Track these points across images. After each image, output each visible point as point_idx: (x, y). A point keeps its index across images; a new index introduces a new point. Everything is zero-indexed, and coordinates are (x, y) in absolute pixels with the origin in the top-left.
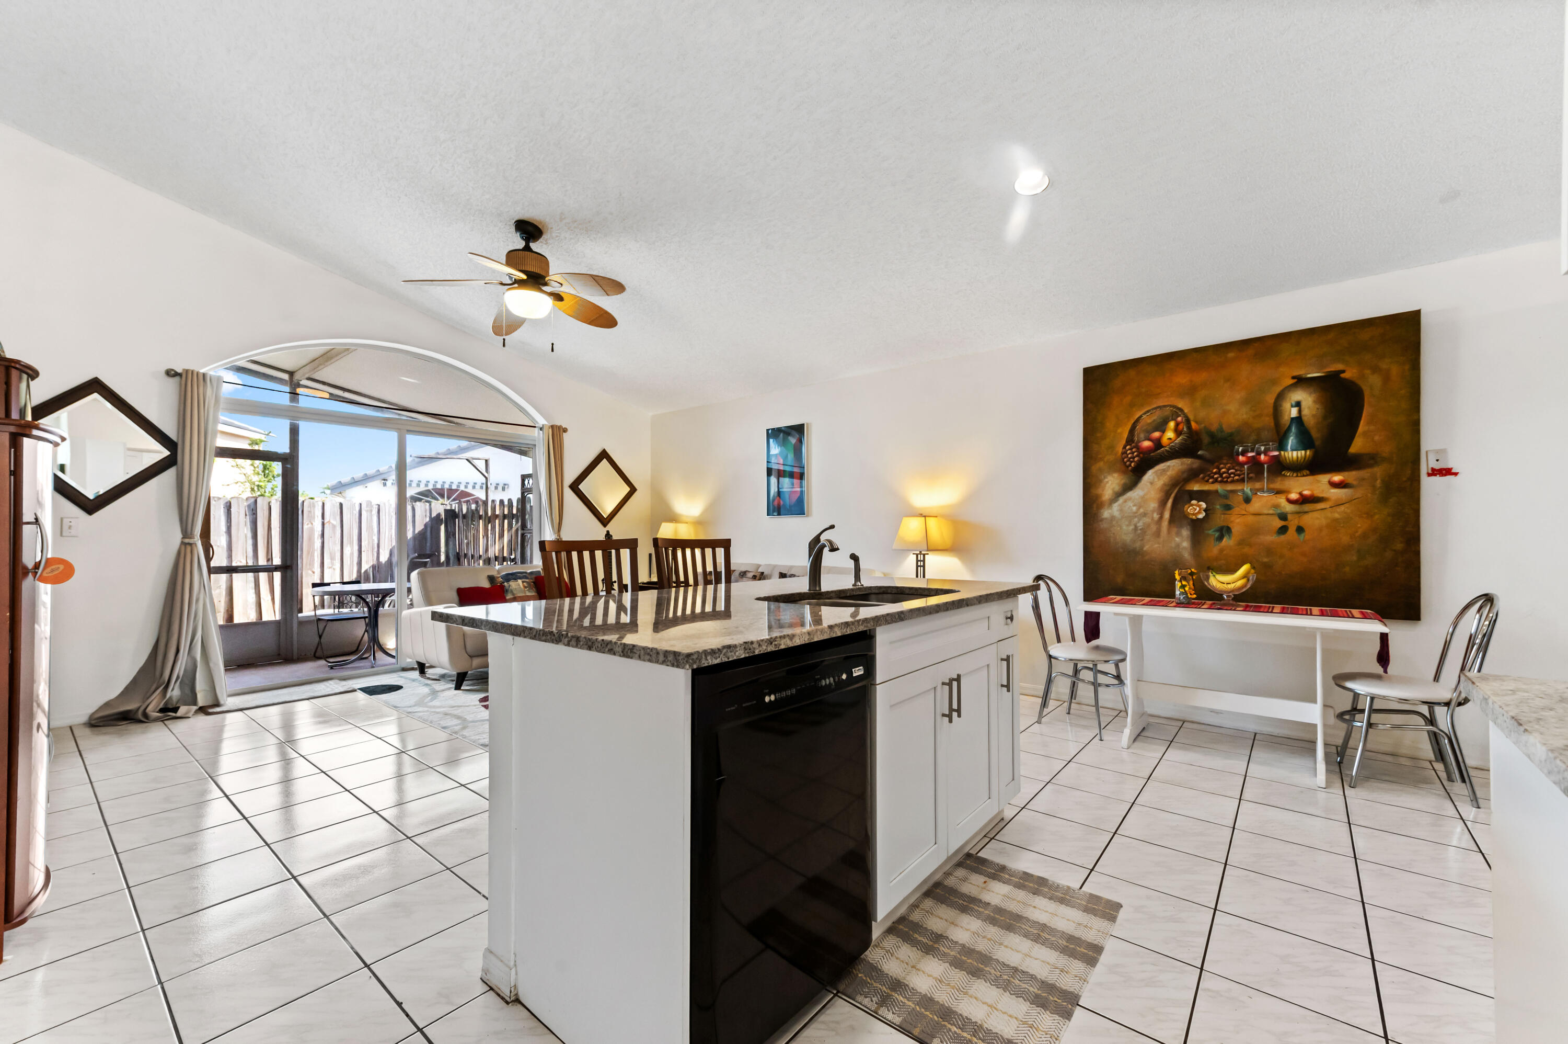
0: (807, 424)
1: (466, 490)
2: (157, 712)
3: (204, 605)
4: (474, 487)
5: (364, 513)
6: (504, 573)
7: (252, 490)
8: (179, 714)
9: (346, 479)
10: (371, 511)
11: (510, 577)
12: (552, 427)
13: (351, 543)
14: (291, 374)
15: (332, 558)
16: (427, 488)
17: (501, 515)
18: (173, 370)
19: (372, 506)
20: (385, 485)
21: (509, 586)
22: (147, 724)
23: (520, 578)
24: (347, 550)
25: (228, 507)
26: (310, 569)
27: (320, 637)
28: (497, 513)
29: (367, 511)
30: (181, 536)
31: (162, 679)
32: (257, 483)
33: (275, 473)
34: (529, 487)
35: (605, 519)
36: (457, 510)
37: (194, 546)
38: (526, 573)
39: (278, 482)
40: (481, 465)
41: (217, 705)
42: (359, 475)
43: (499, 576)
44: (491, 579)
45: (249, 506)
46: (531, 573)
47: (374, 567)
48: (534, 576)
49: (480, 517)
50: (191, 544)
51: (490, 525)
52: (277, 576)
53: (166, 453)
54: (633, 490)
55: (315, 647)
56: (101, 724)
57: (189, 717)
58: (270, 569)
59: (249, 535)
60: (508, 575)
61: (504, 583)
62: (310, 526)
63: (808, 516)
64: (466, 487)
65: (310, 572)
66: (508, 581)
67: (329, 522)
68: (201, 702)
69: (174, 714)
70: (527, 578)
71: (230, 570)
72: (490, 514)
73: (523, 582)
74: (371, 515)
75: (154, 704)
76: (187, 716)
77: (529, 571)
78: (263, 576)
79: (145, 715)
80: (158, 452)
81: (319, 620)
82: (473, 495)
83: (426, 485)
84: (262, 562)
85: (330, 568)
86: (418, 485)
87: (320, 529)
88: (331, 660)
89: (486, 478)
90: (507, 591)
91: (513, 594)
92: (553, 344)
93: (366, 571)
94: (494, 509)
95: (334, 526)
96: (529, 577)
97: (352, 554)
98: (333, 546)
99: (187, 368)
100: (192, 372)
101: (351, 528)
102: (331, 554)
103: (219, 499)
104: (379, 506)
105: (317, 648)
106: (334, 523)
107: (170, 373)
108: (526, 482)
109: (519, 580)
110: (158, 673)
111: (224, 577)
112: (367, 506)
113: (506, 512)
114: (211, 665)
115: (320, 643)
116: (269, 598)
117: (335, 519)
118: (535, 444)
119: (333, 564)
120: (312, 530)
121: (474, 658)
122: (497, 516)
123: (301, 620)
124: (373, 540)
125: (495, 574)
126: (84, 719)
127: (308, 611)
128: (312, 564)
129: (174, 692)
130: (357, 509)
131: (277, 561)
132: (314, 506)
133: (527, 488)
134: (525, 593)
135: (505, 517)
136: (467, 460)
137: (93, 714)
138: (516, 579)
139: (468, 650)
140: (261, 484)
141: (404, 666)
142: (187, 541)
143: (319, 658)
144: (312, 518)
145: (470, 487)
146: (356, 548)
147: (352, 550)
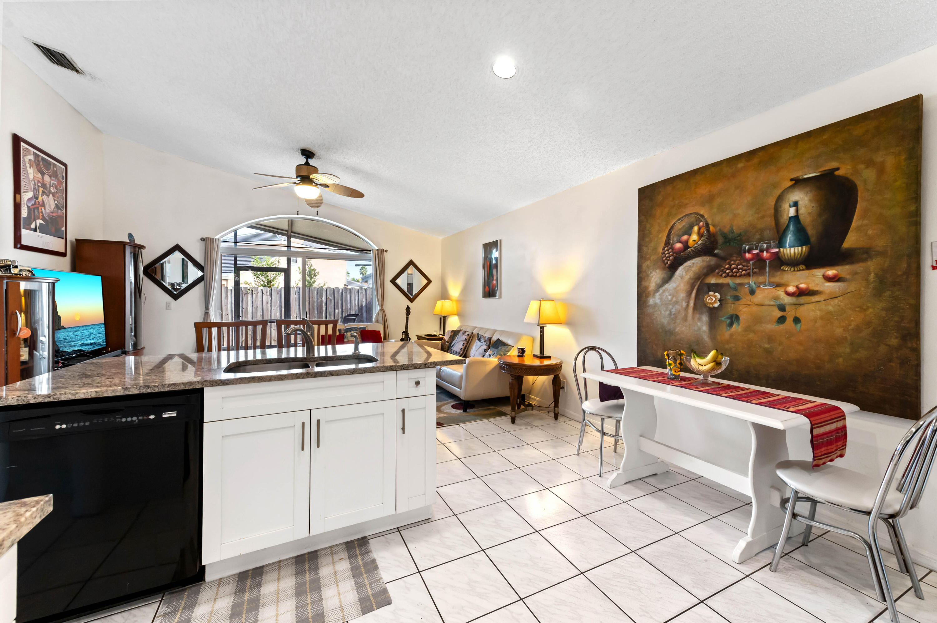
0: (500, 240)
10: (347, 292)
12: (377, 250)
14: (287, 231)
21: (347, 335)
29: (345, 292)
30: (205, 309)
35: (412, 298)
44: (340, 331)
50: (208, 313)
53: (202, 274)
54: (429, 282)
63: (500, 298)
67: (329, 298)
70: (357, 331)
87: (325, 301)
91: (348, 339)
95: (331, 300)
106: (331, 298)
107: (203, 240)
117: (331, 296)
142: (207, 311)
147: (338, 311)
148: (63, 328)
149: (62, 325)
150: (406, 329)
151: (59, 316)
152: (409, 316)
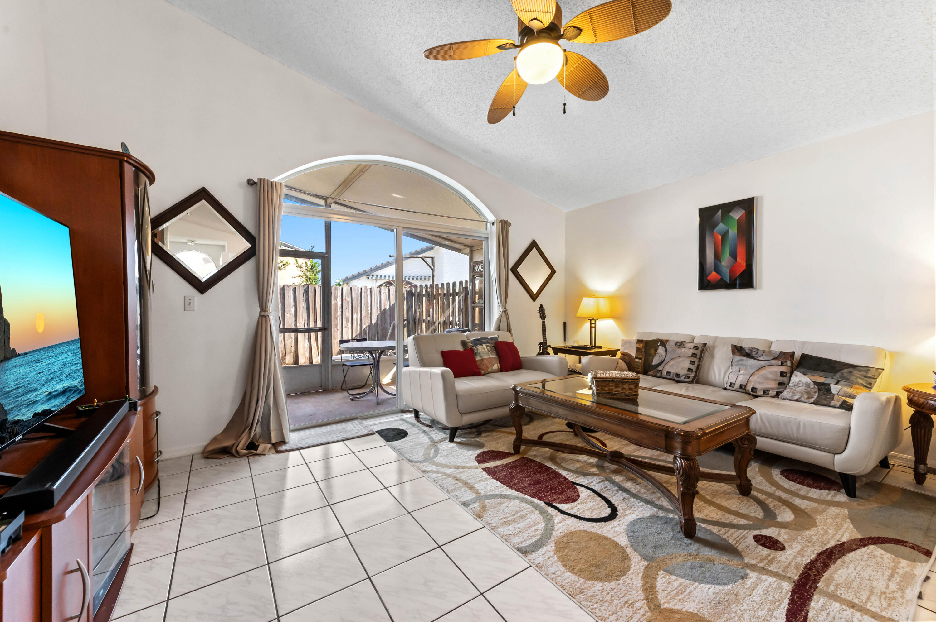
0: (757, 198)
1: (409, 281)
2: (245, 449)
3: (275, 364)
4: (413, 279)
5: (363, 293)
6: (473, 339)
7: (307, 280)
8: (259, 451)
9: (349, 275)
10: (367, 292)
11: (477, 342)
12: (501, 221)
13: (357, 312)
14: (326, 199)
15: (347, 321)
16: (389, 280)
17: (442, 293)
18: (252, 180)
19: (367, 289)
20: (368, 278)
21: (477, 350)
22: (237, 459)
23: (485, 344)
24: (355, 316)
25: (295, 290)
26: (336, 328)
27: (345, 376)
28: (440, 292)
29: (365, 292)
30: (259, 310)
31: (248, 422)
32: (309, 276)
33: (318, 270)
34: (478, 270)
35: (535, 295)
36: (413, 291)
37: (267, 317)
38: (488, 338)
39: (320, 276)
40: (429, 261)
41: (284, 442)
42: (355, 273)
43: (469, 341)
44: (464, 343)
45: (305, 290)
46: (492, 339)
47: (368, 326)
48: (493, 341)
49: (424, 295)
50: (265, 316)
51: (435, 301)
52: (319, 334)
53: (248, 245)
54: (553, 272)
55: (342, 383)
56: (209, 457)
57: (265, 455)
58: (316, 330)
59: (305, 307)
60: (475, 340)
61: (473, 347)
62: (336, 302)
63: (756, 289)
64: (409, 279)
65: (336, 329)
66: (476, 345)
67: (345, 299)
68: (274, 440)
69: (255, 452)
71: (296, 330)
72: (435, 293)
73: (487, 346)
74: (367, 295)
75: (244, 441)
76: (264, 453)
77: (489, 337)
78: (313, 334)
79: (237, 452)
80: (244, 245)
81: (344, 365)
82: (412, 283)
83: (389, 278)
84: (312, 325)
85: (346, 327)
86: (385, 278)
87: (340, 303)
88: (352, 392)
89: (433, 270)
90: (476, 354)
92: (565, 105)
93: (365, 329)
94: (437, 290)
95: (348, 302)
96: (490, 342)
97: (357, 319)
98: (347, 314)
99: (260, 177)
100: (264, 180)
101: (356, 303)
102: (346, 319)
103: (290, 286)
104: (371, 289)
105: (343, 383)
106: (348, 300)
107: (251, 183)
108: (476, 268)
109: (484, 345)
110: (245, 419)
111: (293, 335)
112: (365, 289)
113: (445, 292)
114: (280, 411)
115: (344, 380)
116: (316, 345)
117: (348, 297)
118: (486, 236)
119: (347, 325)
120: (336, 304)
121: (463, 415)
122: (440, 294)
123: (333, 364)
124: (368, 310)
125: (465, 339)
126: (200, 450)
127: (336, 358)
128: (337, 325)
129: (257, 430)
130: (360, 291)
131: (319, 325)
132: (337, 290)
133: (477, 272)
134: (489, 355)
135: (444, 295)
136: (422, 258)
137: (207, 446)
138: (481, 344)
139: (460, 408)
140: (311, 277)
141: (402, 408)
142: (263, 314)
143: (344, 390)
144: (336, 297)
145: (411, 278)
146: (359, 315)
147: (357, 316)
148: (14, 354)
149: (12, 347)
150: (543, 339)
151: (5, 321)
152: (546, 320)
